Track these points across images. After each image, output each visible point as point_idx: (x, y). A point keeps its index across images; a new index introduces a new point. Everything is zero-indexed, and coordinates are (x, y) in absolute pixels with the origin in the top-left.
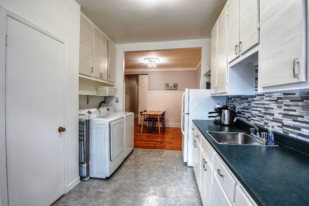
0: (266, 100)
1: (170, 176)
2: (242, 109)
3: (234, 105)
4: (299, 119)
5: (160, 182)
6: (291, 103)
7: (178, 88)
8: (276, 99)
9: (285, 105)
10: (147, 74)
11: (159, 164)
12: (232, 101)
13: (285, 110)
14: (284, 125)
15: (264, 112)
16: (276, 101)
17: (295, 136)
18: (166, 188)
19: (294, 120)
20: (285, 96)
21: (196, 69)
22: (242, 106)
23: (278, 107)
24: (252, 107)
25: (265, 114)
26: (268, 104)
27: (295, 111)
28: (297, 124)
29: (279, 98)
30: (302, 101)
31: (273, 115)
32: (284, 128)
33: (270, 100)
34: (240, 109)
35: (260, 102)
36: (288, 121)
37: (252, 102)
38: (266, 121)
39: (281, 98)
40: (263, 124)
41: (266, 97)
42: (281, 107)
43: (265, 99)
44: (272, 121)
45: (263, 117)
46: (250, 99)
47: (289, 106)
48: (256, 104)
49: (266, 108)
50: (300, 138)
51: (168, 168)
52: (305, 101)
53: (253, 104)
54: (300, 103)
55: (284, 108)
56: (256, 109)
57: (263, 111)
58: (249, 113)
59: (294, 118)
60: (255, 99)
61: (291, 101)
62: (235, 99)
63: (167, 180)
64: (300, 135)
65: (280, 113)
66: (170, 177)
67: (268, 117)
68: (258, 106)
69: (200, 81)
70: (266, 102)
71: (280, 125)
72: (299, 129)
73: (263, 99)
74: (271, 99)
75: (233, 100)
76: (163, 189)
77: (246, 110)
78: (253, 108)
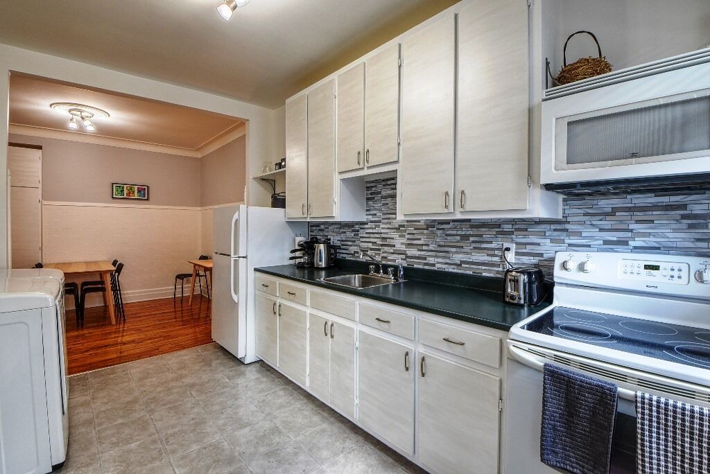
0: (383, 228)
1: (223, 393)
2: (343, 241)
3: (327, 236)
4: (424, 248)
5: (214, 410)
6: (415, 232)
7: (151, 196)
8: (397, 226)
9: (408, 234)
10: (40, 148)
11: (179, 384)
12: (322, 230)
13: (408, 239)
14: (407, 257)
15: (381, 243)
16: (398, 229)
17: (421, 267)
18: (236, 413)
19: (419, 250)
20: (409, 223)
21: (199, 155)
22: (343, 237)
23: (400, 236)
24: (361, 237)
25: (382, 245)
26: (387, 233)
27: (420, 239)
28: (423, 253)
29: (401, 226)
30: (427, 229)
31: (394, 246)
32: (408, 260)
33: (389, 228)
34: (339, 242)
35: (374, 231)
36: (413, 252)
37: (361, 231)
38: (385, 255)
39: (403, 226)
40: (380, 260)
41: (384, 223)
42: (404, 236)
43: (382, 226)
44: (392, 253)
45: (379, 250)
46: (357, 227)
47: (414, 234)
48: (367, 233)
49: (383, 238)
50: (426, 267)
51: (207, 382)
52: (430, 229)
53: (362, 233)
54: (425, 232)
55: (407, 236)
56: (368, 240)
57: (379, 242)
58: (355, 245)
59: (419, 247)
60: (366, 226)
61: (415, 229)
62: (327, 226)
63: (226, 401)
64: (426, 264)
65: (402, 244)
66: (226, 395)
67: (386, 249)
68: (372, 235)
69: (245, 190)
70: (383, 231)
71: (404, 257)
72: (425, 259)
73: (379, 226)
74: (390, 226)
75: (322, 227)
76: (232, 418)
77: (350, 243)
78: (362, 240)
